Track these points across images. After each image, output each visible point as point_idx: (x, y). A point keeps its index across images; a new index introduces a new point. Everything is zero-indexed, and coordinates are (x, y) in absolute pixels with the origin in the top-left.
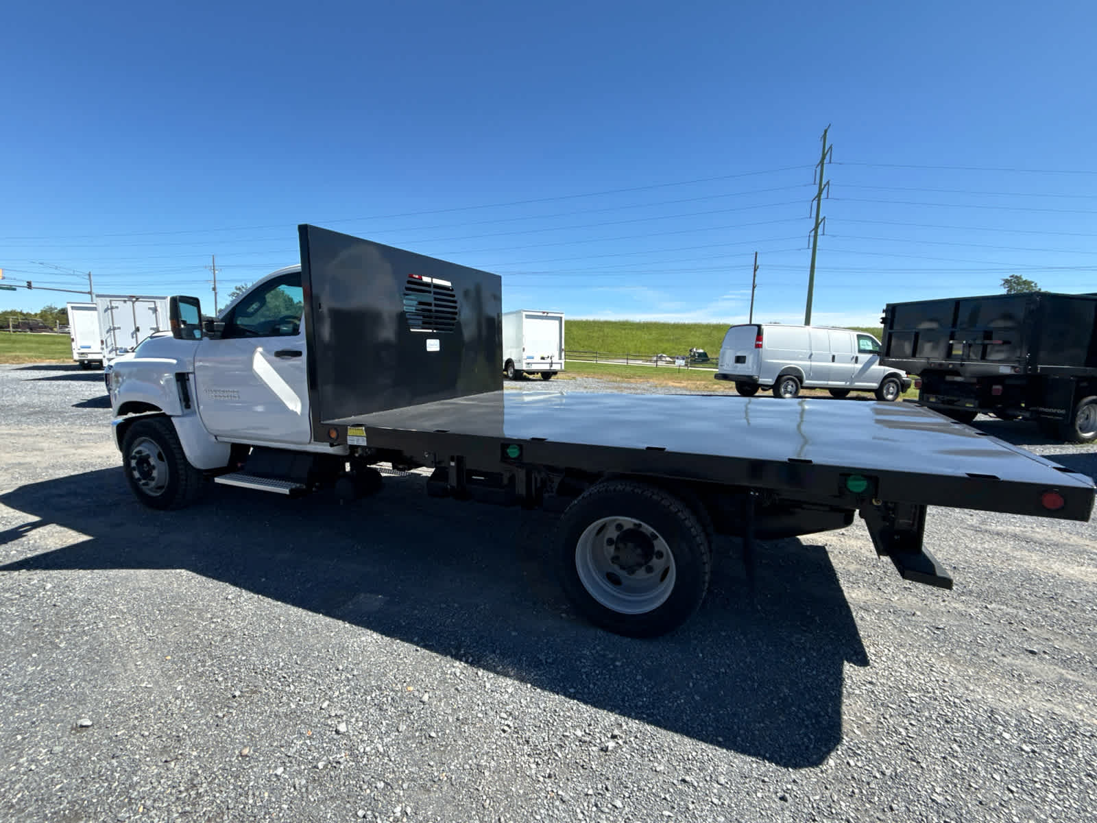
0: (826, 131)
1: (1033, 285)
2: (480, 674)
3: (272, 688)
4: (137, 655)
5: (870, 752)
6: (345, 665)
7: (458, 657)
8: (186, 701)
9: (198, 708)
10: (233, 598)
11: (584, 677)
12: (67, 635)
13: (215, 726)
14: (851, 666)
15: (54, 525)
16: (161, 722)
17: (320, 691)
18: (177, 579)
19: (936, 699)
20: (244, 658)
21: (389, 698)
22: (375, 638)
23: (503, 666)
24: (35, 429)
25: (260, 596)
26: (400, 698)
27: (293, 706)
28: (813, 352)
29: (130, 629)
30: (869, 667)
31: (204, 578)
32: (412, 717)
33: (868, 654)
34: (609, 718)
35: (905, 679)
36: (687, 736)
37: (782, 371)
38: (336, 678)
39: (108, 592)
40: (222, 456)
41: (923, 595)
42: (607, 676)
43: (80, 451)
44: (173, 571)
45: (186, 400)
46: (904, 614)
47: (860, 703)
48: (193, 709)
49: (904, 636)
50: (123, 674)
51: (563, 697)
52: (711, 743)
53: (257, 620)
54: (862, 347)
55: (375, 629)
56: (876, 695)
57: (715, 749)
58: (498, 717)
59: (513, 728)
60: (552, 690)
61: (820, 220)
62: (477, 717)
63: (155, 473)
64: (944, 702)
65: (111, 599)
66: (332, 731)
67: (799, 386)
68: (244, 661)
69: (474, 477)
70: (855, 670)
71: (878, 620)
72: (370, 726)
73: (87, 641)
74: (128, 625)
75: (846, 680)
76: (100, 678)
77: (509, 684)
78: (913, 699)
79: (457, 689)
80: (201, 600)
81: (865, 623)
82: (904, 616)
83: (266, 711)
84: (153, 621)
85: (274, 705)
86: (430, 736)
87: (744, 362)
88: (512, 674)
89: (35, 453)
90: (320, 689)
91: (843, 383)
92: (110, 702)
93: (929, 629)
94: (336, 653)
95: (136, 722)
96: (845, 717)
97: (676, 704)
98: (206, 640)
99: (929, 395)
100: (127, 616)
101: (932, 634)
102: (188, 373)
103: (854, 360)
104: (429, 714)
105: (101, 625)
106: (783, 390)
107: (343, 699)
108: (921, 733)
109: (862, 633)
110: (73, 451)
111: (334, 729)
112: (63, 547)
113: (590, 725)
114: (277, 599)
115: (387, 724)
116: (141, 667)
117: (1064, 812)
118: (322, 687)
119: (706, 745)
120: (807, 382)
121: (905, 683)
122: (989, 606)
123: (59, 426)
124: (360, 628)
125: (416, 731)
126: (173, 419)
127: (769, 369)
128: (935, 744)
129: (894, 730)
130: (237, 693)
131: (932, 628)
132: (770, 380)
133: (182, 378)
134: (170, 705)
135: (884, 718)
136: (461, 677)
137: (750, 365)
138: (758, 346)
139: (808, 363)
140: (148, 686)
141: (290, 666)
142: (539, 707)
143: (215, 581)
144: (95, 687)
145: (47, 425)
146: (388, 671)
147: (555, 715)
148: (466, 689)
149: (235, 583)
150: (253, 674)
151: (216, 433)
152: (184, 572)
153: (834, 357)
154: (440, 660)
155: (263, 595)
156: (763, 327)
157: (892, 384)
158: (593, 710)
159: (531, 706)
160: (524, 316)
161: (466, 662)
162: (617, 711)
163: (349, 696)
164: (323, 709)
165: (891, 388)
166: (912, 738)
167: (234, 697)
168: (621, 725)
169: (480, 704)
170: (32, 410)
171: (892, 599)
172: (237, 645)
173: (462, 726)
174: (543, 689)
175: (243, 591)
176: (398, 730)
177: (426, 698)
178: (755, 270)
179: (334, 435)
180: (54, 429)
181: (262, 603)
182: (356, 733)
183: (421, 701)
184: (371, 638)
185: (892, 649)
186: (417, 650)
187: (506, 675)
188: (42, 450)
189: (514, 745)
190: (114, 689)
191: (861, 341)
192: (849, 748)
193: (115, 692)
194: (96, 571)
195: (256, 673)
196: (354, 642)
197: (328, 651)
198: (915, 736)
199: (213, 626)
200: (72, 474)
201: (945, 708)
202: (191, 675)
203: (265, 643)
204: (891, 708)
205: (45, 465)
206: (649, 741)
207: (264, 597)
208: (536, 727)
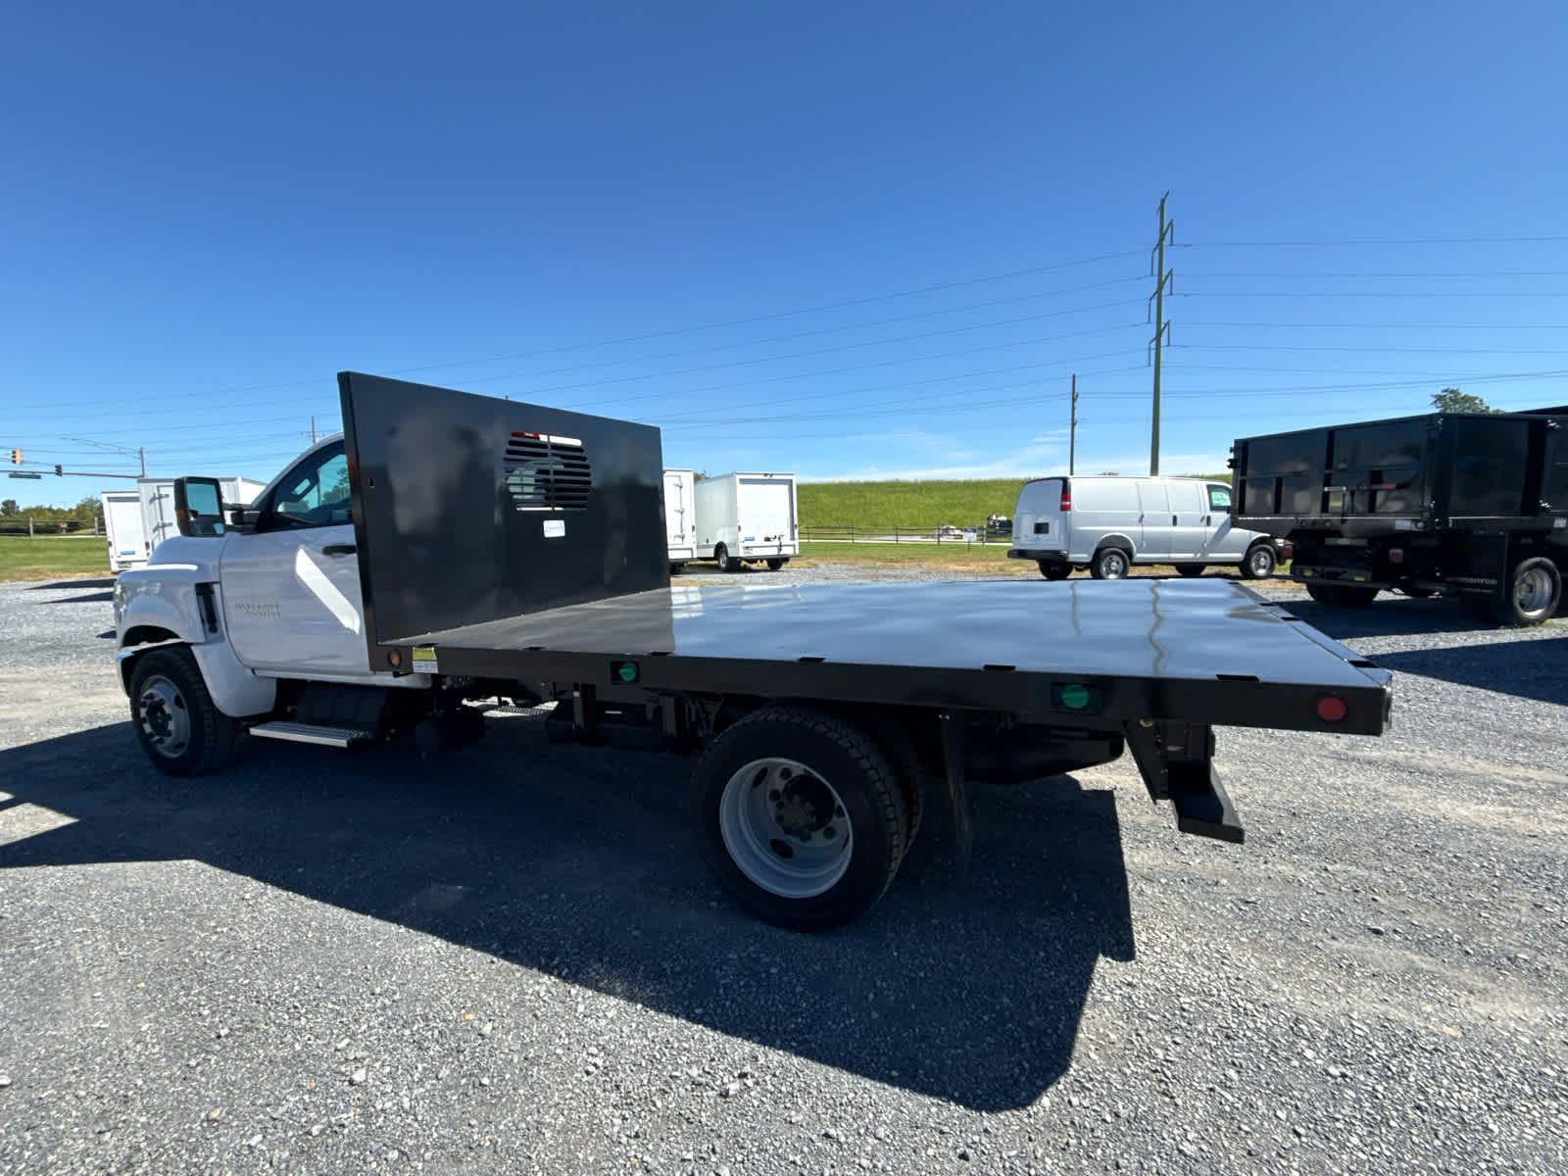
0: (1163, 201)
1: (1477, 401)
2: (573, 992)
3: (275, 1023)
4: (97, 983)
5: (1105, 1085)
6: (386, 986)
7: (546, 969)
8: (150, 1045)
9: (165, 1055)
10: (253, 898)
11: (721, 991)
12: (8, 958)
13: (181, 1080)
14: (1107, 962)
15: (28, 805)
16: (107, 1077)
17: (341, 1025)
18: (181, 873)
19: (1219, 1005)
20: (246, 981)
21: (436, 1032)
22: (437, 946)
23: (609, 980)
24: (37, 672)
25: (290, 893)
26: (451, 1030)
27: (298, 1047)
28: (1145, 513)
29: (97, 947)
30: (1133, 962)
31: (218, 871)
32: (462, 1057)
33: (1136, 944)
34: (745, 1047)
35: (1181, 977)
36: (847, 1070)
37: (1102, 542)
38: (367, 1005)
39: (80, 896)
40: (265, 698)
41: (1238, 856)
42: (754, 989)
43: (91, 699)
44: (178, 863)
45: (210, 620)
46: (1202, 883)
47: (1107, 1014)
48: (157, 1056)
49: (1195, 915)
50: (72, 1010)
51: (684, 1021)
52: (881, 1080)
53: (279, 927)
54: (1215, 502)
55: (440, 934)
56: (1133, 1002)
57: (884, 1088)
58: (585, 1053)
59: (602, 1069)
60: (672, 1013)
61: (1163, 326)
62: (555, 1054)
63: (171, 726)
64: (1230, 1008)
65: (81, 906)
66: (345, 1081)
67: (1128, 561)
68: (246, 985)
69: (608, 712)
70: (1112, 968)
71: (1163, 893)
72: (400, 1071)
73: (33, 965)
74: (97, 941)
75: (1095, 981)
76: (37, 1018)
77: (611, 1005)
78: (1186, 1006)
79: (535, 1016)
80: (207, 903)
81: (1142, 897)
82: (1202, 887)
83: (258, 1056)
84: (133, 935)
85: (272, 1047)
86: (481, 1084)
87: (1047, 532)
88: (619, 990)
89: (29, 704)
90: (341, 1022)
91: (1191, 555)
92: (43, 1052)
93: (1235, 904)
94: (377, 969)
95: (73, 1079)
96: (1081, 1035)
97: (842, 1025)
98: (200, 958)
99: (1303, 567)
100: (99, 929)
101: (1237, 911)
102: (214, 583)
103: (1205, 521)
104: (486, 1053)
105: (58, 943)
106: (1104, 569)
107: (370, 1035)
108: (1186, 1055)
109: (1134, 913)
110: (83, 700)
111: (348, 1078)
112: (35, 834)
113: (713, 1060)
114: (314, 897)
115: (425, 1069)
116: (101, 999)
117: (1370, 1161)
118: (344, 1019)
119: (873, 1082)
120: (1139, 556)
121: (1180, 983)
122: (1329, 868)
123: (71, 665)
124: (420, 933)
125: (463, 1077)
126: (193, 648)
127: (1081, 540)
128: (1202, 1070)
129: (1147, 1051)
130: (223, 1032)
131: (1239, 903)
132: (1085, 555)
133: (204, 591)
134: (126, 1052)
135: (1138, 1035)
136: (546, 998)
137: (1056, 536)
138: (1065, 508)
139: (1140, 529)
140: (103, 1026)
141: (307, 992)
142: (646, 1037)
143: (233, 875)
144: (28, 1030)
145: (54, 665)
146: (444, 993)
147: (666, 1048)
148: (549, 1015)
149: (259, 877)
150: (254, 1004)
151: (253, 665)
152: (193, 863)
153: (1175, 518)
154: (522, 976)
155: (294, 891)
156: (1070, 481)
157: (1263, 554)
158: (720, 1037)
159: (636, 1036)
160: (738, 482)
161: (559, 976)
162: (757, 1038)
163: (380, 1030)
164: (339, 1050)
165: (1263, 559)
166: (1171, 1062)
167: (219, 1037)
168: (756, 1058)
169: (564, 1035)
170: (39, 644)
171: (1191, 863)
172: (241, 964)
173: (530, 1068)
174: (659, 1010)
175: (269, 887)
176: (437, 1077)
177: (487, 1029)
178: (1074, 400)
179: (395, 660)
180: (63, 670)
181: (291, 903)
182: (378, 1083)
183: (480, 1035)
184: (432, 946)
185: (1172, 936)
186: (492, 962)
187: (610, 992)
188: (39, 700)
189: (598, 1092)
190: (54, 1033)
191: (1214, 495)
192: (1076, 1080)
193: (54, 1037)
194: (70, 867)
195: (258, 1002)
196: (407, 953)
197: (366, 968)
198: (1177, 1060)
199: (214, 938)
200: (72, 732)
201: (1230, 1017)
202: (166, 1008)
203: (281, 959)
204: (1151, 1020)
205: (35, 721)
206: (791, 1080)
207: (297, 895)
208: (634, 1065)
